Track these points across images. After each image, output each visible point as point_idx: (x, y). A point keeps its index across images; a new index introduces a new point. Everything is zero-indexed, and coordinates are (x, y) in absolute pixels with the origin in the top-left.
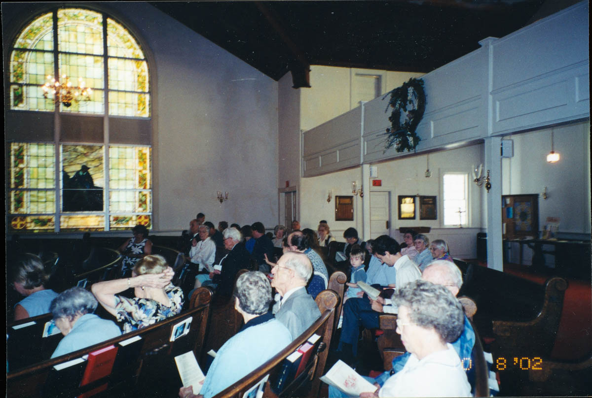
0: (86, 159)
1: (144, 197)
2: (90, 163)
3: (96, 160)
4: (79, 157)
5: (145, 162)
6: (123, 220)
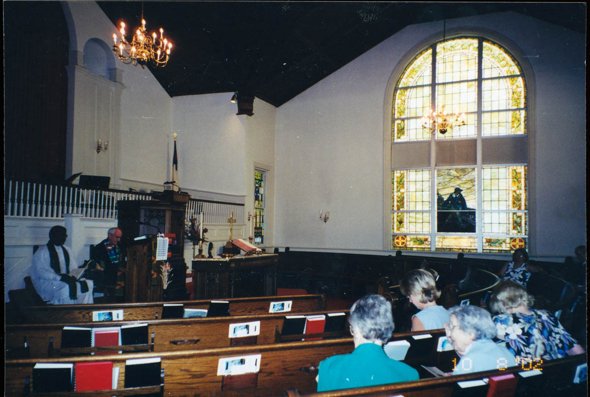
0: (459, 182)
1: (519, 218)
2: (462, 186)
3: (469, 182)
4: (452, 180)
5: (519, 182)
6: (497, 242)
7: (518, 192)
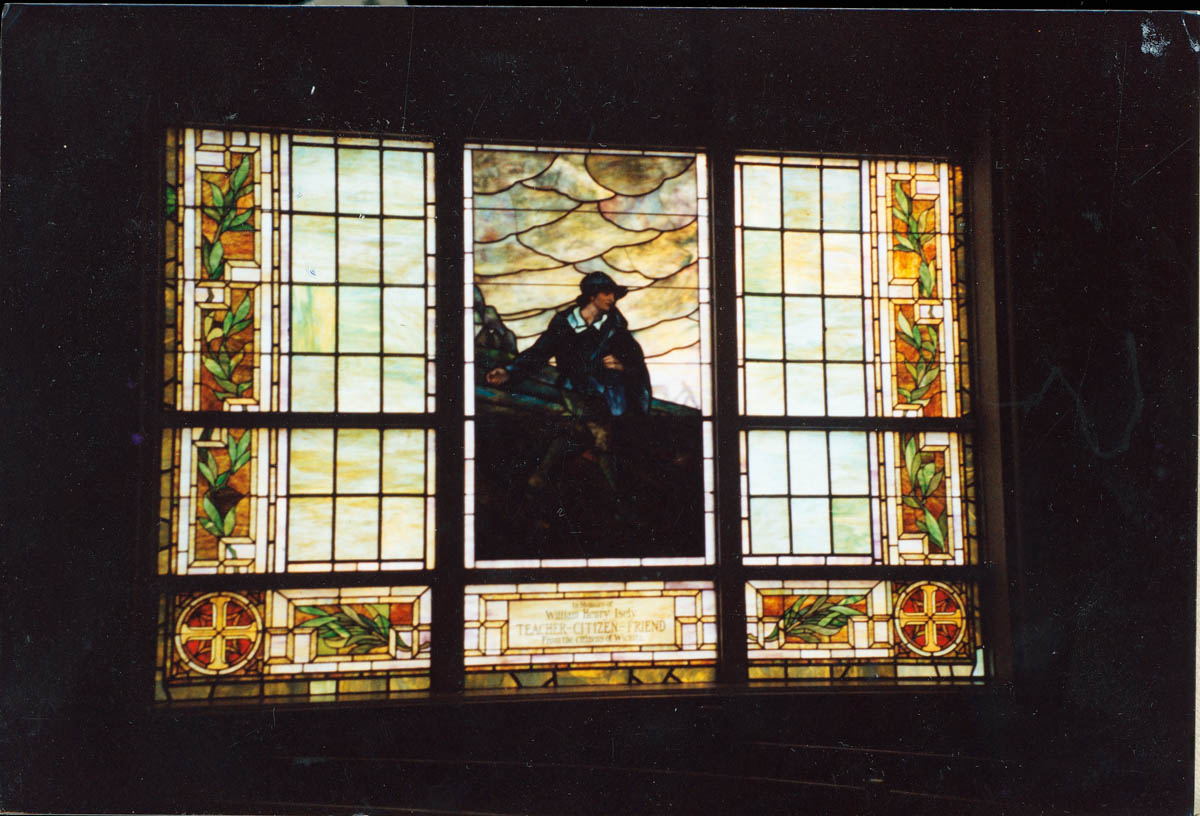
1: (930, 467)
2: (624, 261)
4: (567, 223)
6: (817, 616)
7: (922, 312)
